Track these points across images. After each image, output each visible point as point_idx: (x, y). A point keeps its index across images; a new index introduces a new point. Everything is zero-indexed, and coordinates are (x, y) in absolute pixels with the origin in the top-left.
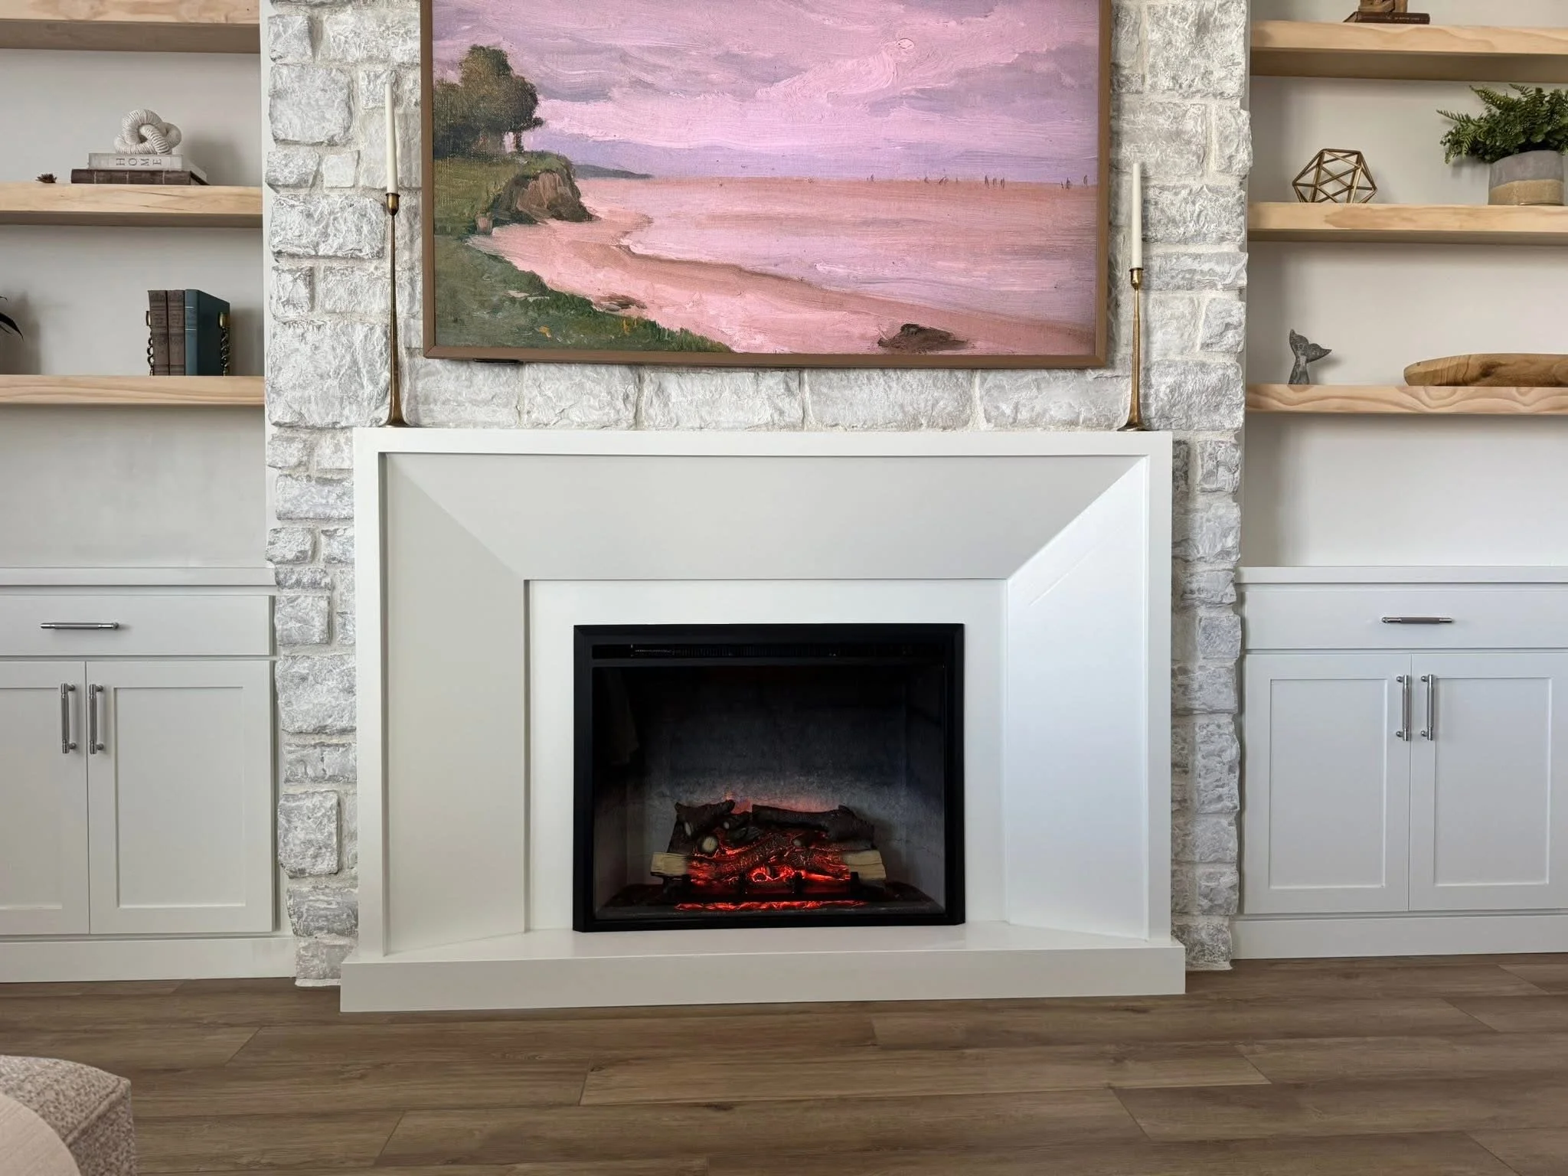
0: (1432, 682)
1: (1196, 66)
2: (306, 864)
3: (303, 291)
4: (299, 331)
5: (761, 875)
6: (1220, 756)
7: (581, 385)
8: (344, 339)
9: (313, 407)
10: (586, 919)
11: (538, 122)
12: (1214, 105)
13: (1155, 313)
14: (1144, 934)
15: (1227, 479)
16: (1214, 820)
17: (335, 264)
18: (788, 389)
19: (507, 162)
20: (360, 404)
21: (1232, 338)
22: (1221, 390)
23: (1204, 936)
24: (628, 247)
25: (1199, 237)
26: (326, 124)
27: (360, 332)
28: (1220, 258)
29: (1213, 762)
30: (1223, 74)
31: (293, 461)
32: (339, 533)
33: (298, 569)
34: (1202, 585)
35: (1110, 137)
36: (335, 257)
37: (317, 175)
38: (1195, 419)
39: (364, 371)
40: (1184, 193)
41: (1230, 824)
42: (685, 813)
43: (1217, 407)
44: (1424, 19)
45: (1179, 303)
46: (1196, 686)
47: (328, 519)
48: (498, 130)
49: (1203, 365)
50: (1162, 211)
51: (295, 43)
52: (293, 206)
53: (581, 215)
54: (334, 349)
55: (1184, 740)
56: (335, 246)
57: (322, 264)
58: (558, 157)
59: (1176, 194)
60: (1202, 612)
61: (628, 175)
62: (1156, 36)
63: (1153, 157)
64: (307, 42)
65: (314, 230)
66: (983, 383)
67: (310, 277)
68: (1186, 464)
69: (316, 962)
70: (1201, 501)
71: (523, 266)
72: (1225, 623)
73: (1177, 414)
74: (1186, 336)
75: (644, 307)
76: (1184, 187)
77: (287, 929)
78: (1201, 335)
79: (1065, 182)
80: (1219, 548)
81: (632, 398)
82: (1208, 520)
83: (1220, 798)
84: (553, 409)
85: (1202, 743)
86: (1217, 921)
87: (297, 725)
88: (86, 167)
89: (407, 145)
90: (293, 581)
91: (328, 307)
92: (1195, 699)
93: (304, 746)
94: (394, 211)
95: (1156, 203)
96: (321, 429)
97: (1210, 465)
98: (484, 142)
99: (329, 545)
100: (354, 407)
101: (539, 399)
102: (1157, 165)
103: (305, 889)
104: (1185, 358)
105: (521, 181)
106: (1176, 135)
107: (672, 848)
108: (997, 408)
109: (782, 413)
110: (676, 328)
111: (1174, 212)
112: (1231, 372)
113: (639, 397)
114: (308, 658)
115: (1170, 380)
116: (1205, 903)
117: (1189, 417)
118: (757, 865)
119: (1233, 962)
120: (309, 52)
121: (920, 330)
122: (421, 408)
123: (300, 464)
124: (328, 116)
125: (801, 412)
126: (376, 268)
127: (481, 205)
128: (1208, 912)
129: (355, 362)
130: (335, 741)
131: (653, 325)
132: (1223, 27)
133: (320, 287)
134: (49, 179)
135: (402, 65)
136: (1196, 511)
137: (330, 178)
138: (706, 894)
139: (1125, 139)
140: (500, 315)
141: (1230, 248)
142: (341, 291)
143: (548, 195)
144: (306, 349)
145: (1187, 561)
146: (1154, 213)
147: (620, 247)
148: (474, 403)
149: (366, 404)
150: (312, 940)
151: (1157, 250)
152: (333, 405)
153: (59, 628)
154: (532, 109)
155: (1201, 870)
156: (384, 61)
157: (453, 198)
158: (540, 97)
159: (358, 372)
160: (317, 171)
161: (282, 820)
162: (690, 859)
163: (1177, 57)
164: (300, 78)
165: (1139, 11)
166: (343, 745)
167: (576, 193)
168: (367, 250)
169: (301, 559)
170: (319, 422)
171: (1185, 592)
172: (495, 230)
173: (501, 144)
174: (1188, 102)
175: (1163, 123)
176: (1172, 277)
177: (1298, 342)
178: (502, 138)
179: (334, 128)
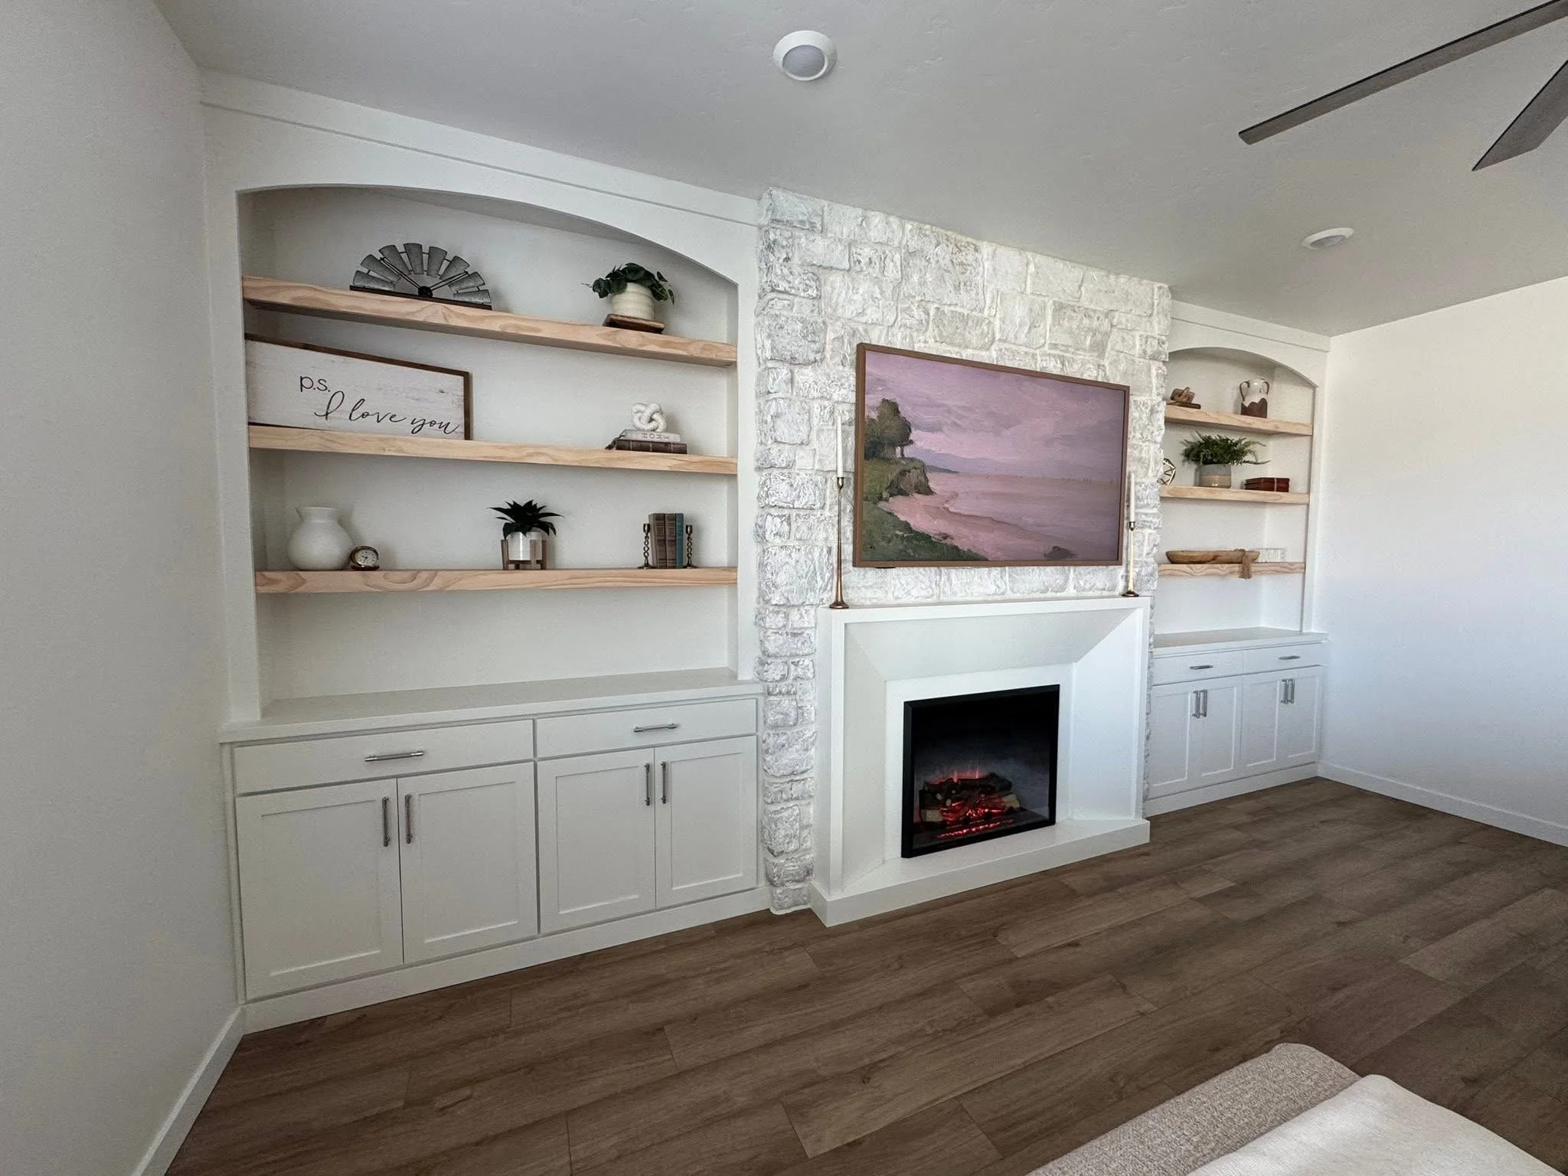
0: (1205, 692)
1: (1149, 429)
2: (783, 847)
4: (788, 552)
5: (971, 814)
7: (917, 577)
8: (810, 556)
9: (794, 594)
10: (907, 851)
11: (911, 442)
12: (1152, 446)
13: (1133, 540)
14: (1133, 817)
17: (802, 513)
18: (1001, 576)
19: (897, 463)
20: (815, 592)
21: (1156, 550)
22: (1152, 573)
24: (947, 508)
25: (1148, 506)
26: (800, 434)
27: (816, 551)
28: (1154, 515)
30: (1157, 433)
31: (781, 625)
32: (801, 663)
33: (779, 685)
36: (804, 509)
37: (794, 462)
38: (1143, 587)
39: (818, 573)
40: (1143, 486)
43: (1150, 581)
44: (1198, 407)
45: (1140, 535)
47: (796, 656)
48: (893, 445)
49: (1147, 563)
51: (784, 386)
52: (783, 480)
53: (928, 492)
54: (806, 562)
56: (804, 502)
57: (794, 513)
58: (919, 461)
59: (1140, 486)
61: (949, 471)
62: (1136, 414)
63: (1133, 469)
64: (791, 386)
65: (794, 493)
66: (1075, 571)
67: (789, 520)
69: (787, 899)
71: (902, 518)
74: (1141, 550)
75: (952, 539)
76: (1143, 483)
77: (763, 883)
78: (1146, 549)
81: (938, 583)
84: (904, 590)
87: (781, 772)
90: (779, 692)
91: (798, 537)
93: (783, 783)
94: (841, 487)
96: (795, 606)
98: (887, 452)
99: (796, 670)
100: (812, 593)
101: (898, 584)
102: (1135, 473)
103: (783, 861)
104: (1140, 559)
105: (903, 473)
106: (1141, 459)
108: (1078, 583)
109: (998, 586)
110: (965, 549)
111: (1140, 494)
112: (1155, 566)
113: (940, 582)
114: (785, 734)
115: (1136, 571)
118: (968, 810)
120: (790, 391)
123: (784, 626)
124: (801, 429)
125: (1005, 585)
126: (821, 515)
127: (885, 486)
129: (815, 569)
130: (798, 778)
131: (956, 547)
132: (1158, 412)
133: (794, 526)
135: (837, 402)
137: (799, 464)
140: (891, 544)
141: (1156, 510)
142: (804, 528)
143: (914, 481)
144: (793, 562)
147: (944, 508)
148: (866, 588)
149: (817, 591)
150: (784, 888)
152: (803, 593)
153: (644, 729)
154: (908, 435)
156: (829, 400)
157: (871, 481)
158: (912, 429)
159: (816, 574)
160: (794, 460)
162: (942, 811)
163: (1143, 424)
164: (789, 406)
166: (803, 780)
167: (927, 480)
168: (818, 505)
169: (784, 678)
170: (797, 603)
172: (891, 498)
173: (895, 453)
174: (1144, 445)
175: (1137, 453)
176: (1139, 524)
178: (895, 450)
179: (804, 436)
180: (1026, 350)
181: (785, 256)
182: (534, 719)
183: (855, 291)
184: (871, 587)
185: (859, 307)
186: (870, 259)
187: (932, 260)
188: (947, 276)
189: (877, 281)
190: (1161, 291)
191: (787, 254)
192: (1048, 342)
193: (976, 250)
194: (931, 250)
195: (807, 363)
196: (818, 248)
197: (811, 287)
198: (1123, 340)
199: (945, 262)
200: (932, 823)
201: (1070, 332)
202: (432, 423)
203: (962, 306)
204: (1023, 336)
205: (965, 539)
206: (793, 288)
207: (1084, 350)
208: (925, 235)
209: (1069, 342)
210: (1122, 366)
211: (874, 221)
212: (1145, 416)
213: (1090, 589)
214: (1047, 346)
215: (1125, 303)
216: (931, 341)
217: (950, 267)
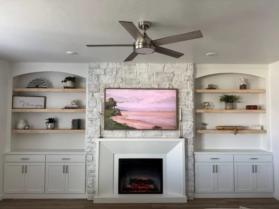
0: (216, 166)
1: (187, 97)
2: (89, 186)
3: (91, 123)
5: (139, 187)
7: (120, 132)
10: (120, 192)
11: (116, 105)
12: (189, 101)
13: (183, 124)
14: (182, 195)
15: (192, 142)
17: (95, 120)
18: (142, 132)
19: (113, 110)
21: (192, 127)
22: (191, 133)
23: (190, 195)
25: (188, 116)
27: (97, 127)
28: (190, 118)
29: (191, 175)
30: (190, 98)
34: (189, 155)
35: (178, 105)
37: (93, 110)
38: (188, 136)
40: (186, 111)
41: (193, 182)
42: (131, 180)
43: (190, 135)
44: (215, 89)
45: (186, 123)
46: (188, 166)
47: (93, 147)
48: (112, 106)
49: (189, 130)
52: (90, 114)
53: (121, 115)
54: (94, 129)
55: (188, 172)
56: (94, 118)
58: (118, 109)
60: (189, 158)
62: (183, 94)
63: (182, 107)
64: (92, 96)
65: (92, 116)
66: (164, 132)
67: (92, 121)
68: (187, 141)
69: (90, 197)
70: (189, 145)
71: (115, 120)
72: (192, 159)
73: (186, 135)
77: (87, 193)
78: (188, 126)
79: (172, 111)
80: (191, 150)
82: (190, 147)
83: (192, 179)
87: (88, 170)
88: (66, 107)
89: (102, 107)
90: (89, 154)
91: (94, 124)
92: (188, 168)
93: (89, 173)
94: (101, 115)
96: (92, 137)
97: (190, 141)
98: (111, 108)
99: (93, 150)
101: (116, 134)
102: (183, 108)
103: (89, 189)
104: (187, 129)
105: (115, 111)
106: (185, 105)
107: (129, 184)
108: (166, 134)
109: (142, 135)
110: (130, 126)
111: (185, 113)
112: (192, 131)
113: (126, 133)
114: (90, 163)
115: (185, 132)
118: (139, 186)
119: (194, 198)
120: (92, 98)
121: (157, 126)
123: (90, 141)
125: (144, 135)
126: (99, 120)
127: (111, 114)
128: (191, 193)
129: (96, 130)
131: (128, 126)
132: (190, 93)
133: (93, 122)
134: (63, 109)
135: (102, 99)
137: (94, 110)
138: (133, 190)
140: (112, 126)
141: (192, 117)
142: (95, 122)
143: (117, 113)
144: (91, 129)
145: (187, 152)
146: (183, 113)
148: (109, 134)
149: (97, 135)
150: (90, 194)
151: (183, 117)
152: (94, 135)
153: (63, 159)
155: (190, 188)
156: (100, 98)
157: (107, 113)
159: (97, 132)
161: (86, 181)
162: (131, 186)
163: (185, 97)
164: (91, 100)
165: (181, 92)
166: (94, 172)
167: (120, 113)
168: (98, 118)
169: (90, 151)
171: (187, 155)
173: (113, 108)
174: (186, 101)
175: (184, 103)
176: (185, 120)
177: (202, 124)
179: (95, 105)
180: (148, 83)
181: (91, 74)
182: (46, 155)
183: (106, 78)
185: (106, 80)
186: (109, 71)
187: (123, 69)
188: (127, 72)
189: (110, 75)
190: (190, 65)
192: (155, 81)
193: (135, 65)
195: (96, 92)
196: (98, 71)
197: (96, 78)
198: (178, 77)
199: (127, 69)
200: (129, 188)
201: (161, 78)
202: (39, 105)
203: (131, 77)
204: (147, 81)
205: (130, 124)
207: (166, 82)
208: (122, 65)
209: (161, 80)
210: (178, 84)
211: (110, 64)
212: (185, 95)
213: (170, 136)
214: (154, 82)
215: (178, 69)
216: (124, 85)
217: (128, 70)
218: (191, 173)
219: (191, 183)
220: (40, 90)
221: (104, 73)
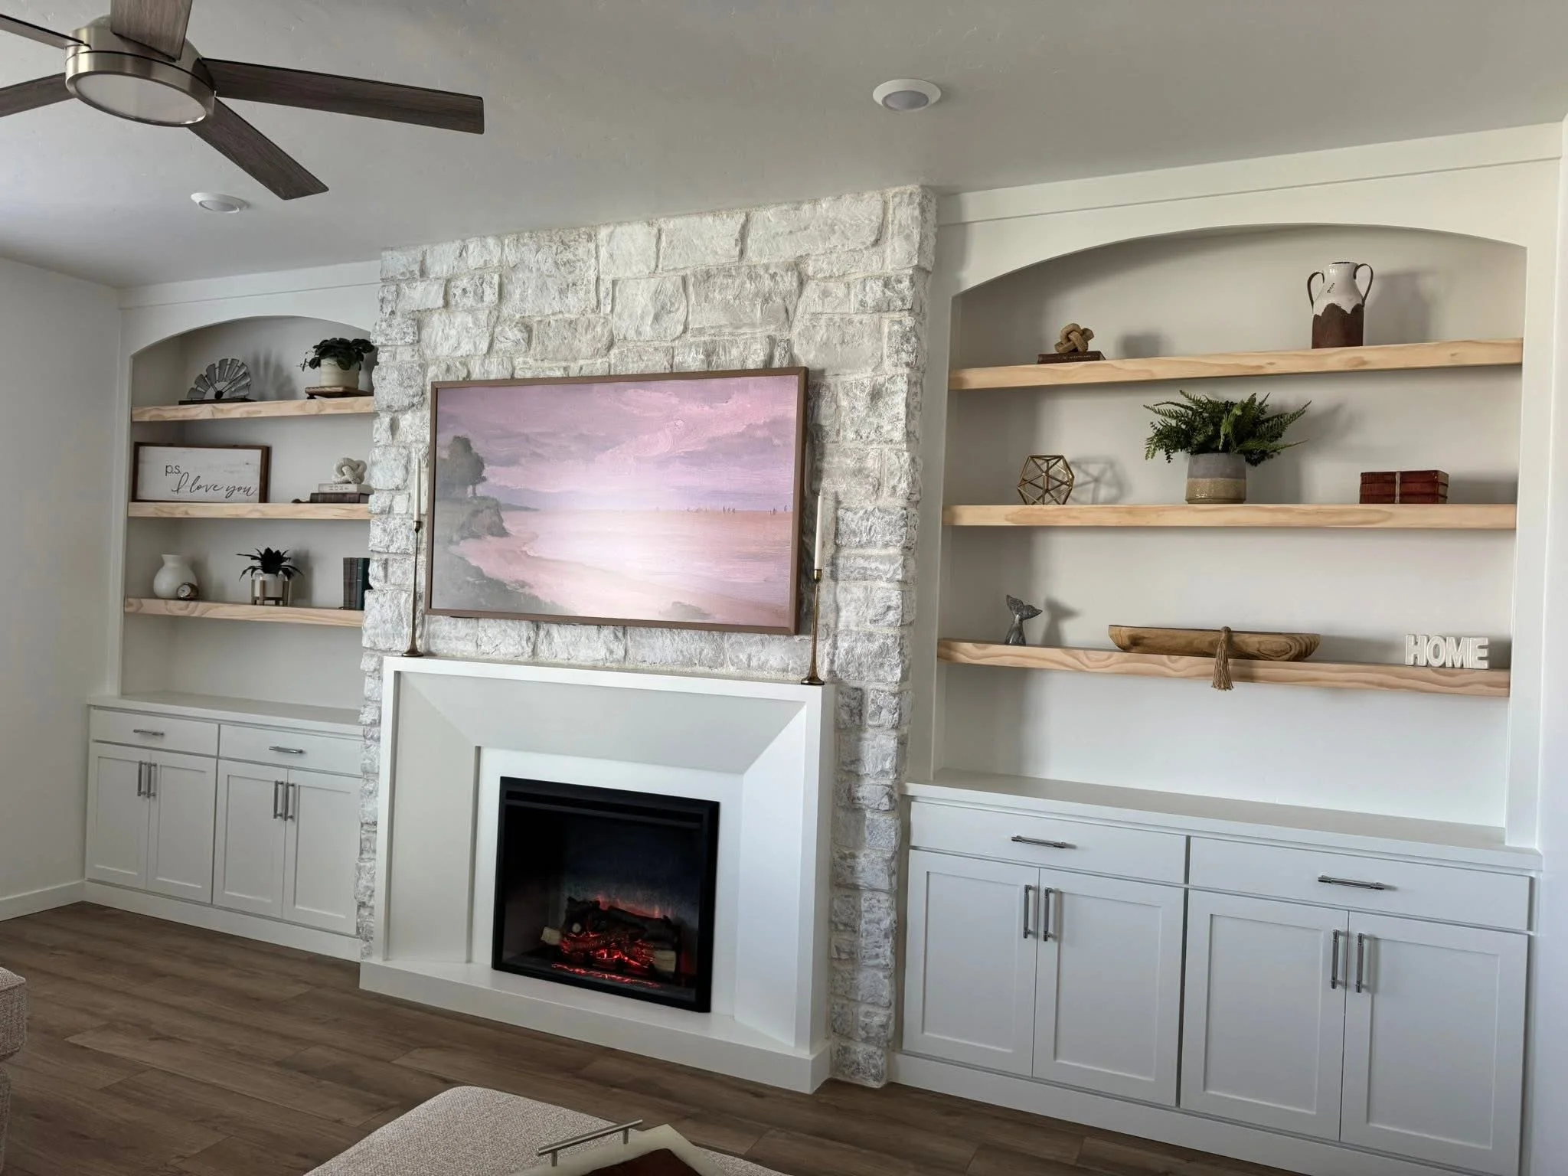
0: (1057, 894)
1: (871, 423)
3: (381, 573)
4: (376, 596)
5: (603, 954)
6: (878, 923)
7: (505, 631)
8: (396, 601)
9: (380, 638)
10: (500, 961)
11: (484, 479)
12: (886, 448)
13: (841, 597)
14: (793, 1044)
15: (887, 718)
16: (875, 971)
17: (398, 557)
18: (616, 637)
19: (468, 503)
20: (402, 638)
21: (892, 616)
22: (883, 651)
23: (862, 1058)
24: (525, 552)
25: (870, 543)
26: (395, 480)
28: (882, 559)
29: (872, 927)
30: (890, 427)
31: (372, 668)
33: (373, 729)
34: (865, 795)
36: (396, 553)
37: (391, 507)
38: (865, 673)
39: (404, 619)
41: (885, 977)
42: (573, 904)
43: (882, 665)
44: (1099, 356)
45: (857, 591)
46: (860, 869)
48: (465, 484)
49: (870, 636)
50: (847, 525)
51: (385, 434)
52: (378, 525)
53: (503, 533)
54: (390, 607)
55: (853, 907)
56: (396, 547)
57: (392, 557)
58: (493, 499)
59: (855, 513)
60: (868, 814)
61: (524, 509)
62: (844, 403)
63: (842, 488)
64: (389, 433)
65: (387, 538)
66: (729, 640)
67: (384, 565)
68: (860, 705)
70: (869, 734)
71: (474, 563)
72: (883, 825)
73: (851, 670)
74: (860, 614)
75: (532, 588)
76: (862, 508)
78: (871, 614)
79: (772, 510)
80: (879, 769)
81: (532, 640)
82: (873, 747)
83: (877, 956)
85: (866, 911)
86: (872, 1049)
87: (365, 819)
88: (317, 492)
90: (370, 736)
91: (393, 581)
92: (859, 878)
93: (369, 831)
94: (417, 531)
95: (843, 520)
96: (386, 651)
97: (876, 707)
98: (457, 492)
100: (400, 639)
101: (485, 639)
102: (845, 494)
104: (858, 629)
105: (476, 513)
106: (859, 472)
108: (737, 657)
109: (611, 652)
110: (550, 600)
111: (854, 526)
112: (889, 642)
113: (536, 639)
115: (846, 645)
116: (863, 1033)
117: (860, 673)
118: (602, 947)
119: (888, 1083)
120: (392, 439)
121: (683, 606)
122: (431, 640)
123: (375, 670)
124: (397, 474)
125: (624, 652)
127: (456, 528)
128: (867, 1040)
129: (400, 614)
131: (537, 598)
132: (894, 393)
133: (390, 570)
134: (297, 501)
136: (866, 739)
137: (397, 508)
138: (570, 961)
139: (824, 476)
140: (462, 591)
141: (894, 551)
142: (399, 573)
143: (488, 521)
144: (379, 606)
145: (858, 775)
146: (842, 527)
147: (522, 551)
148: (457, 639)
149: (405, 638)
150: (368, 943)
152: (389, 638)
153: (278, 749)
154: (481, 472)
155: (860, 1007)
156: (423, 442)
158: (485, 464)
159: (402, 620)
160: (391, 505)
161: (356, 872)
162: (563, 935)
163: (858, 417)
164: (384, 453)
165: (836, 385)
167: (502, 521)
170: (383, 648)
171: (854, 799)
172: (462, 542)
173: (466, 492)
174: (870, 447)
175: (851, 463)
176: (852, 572)
177: (1012, 604)
178: (466, 489)
179: (399, 481)
180: (657, 344)
181: (390, 310)
182: (220, 723)
183: (451, 326)
184: (462, 639)
185: (453, 341)
186: (464, 289)
187: (533, 269)
188: (550, 283)
189: (471, 311)
190: (897, 200)
191: (392, 308)
192: (690, 327)
193: (590, 238)
194: (531, 258)
195: (404, 410)
196: (417, 294)
197: (408, 334)
198: (825, 294)
199: (547, 267)
200: (547, 945)
201: (727, 307)
202: (239, 489)
203: (569, 312)
204: (648, 328)
205: (546, 588)
206: (391, 339)
207: (753, 325)
208: (524, 245)
209: (723, 322)
210: (821, 334)
211: (471, 247)
212: (862, 404)
213: (761, 667)
214: (689, 334)
215: (825, 239)
216: (531, 361)
217: (554, 270)
218: (877, 913)
219: (873, 980)
220: (222, 411)
221: (441, 302)
